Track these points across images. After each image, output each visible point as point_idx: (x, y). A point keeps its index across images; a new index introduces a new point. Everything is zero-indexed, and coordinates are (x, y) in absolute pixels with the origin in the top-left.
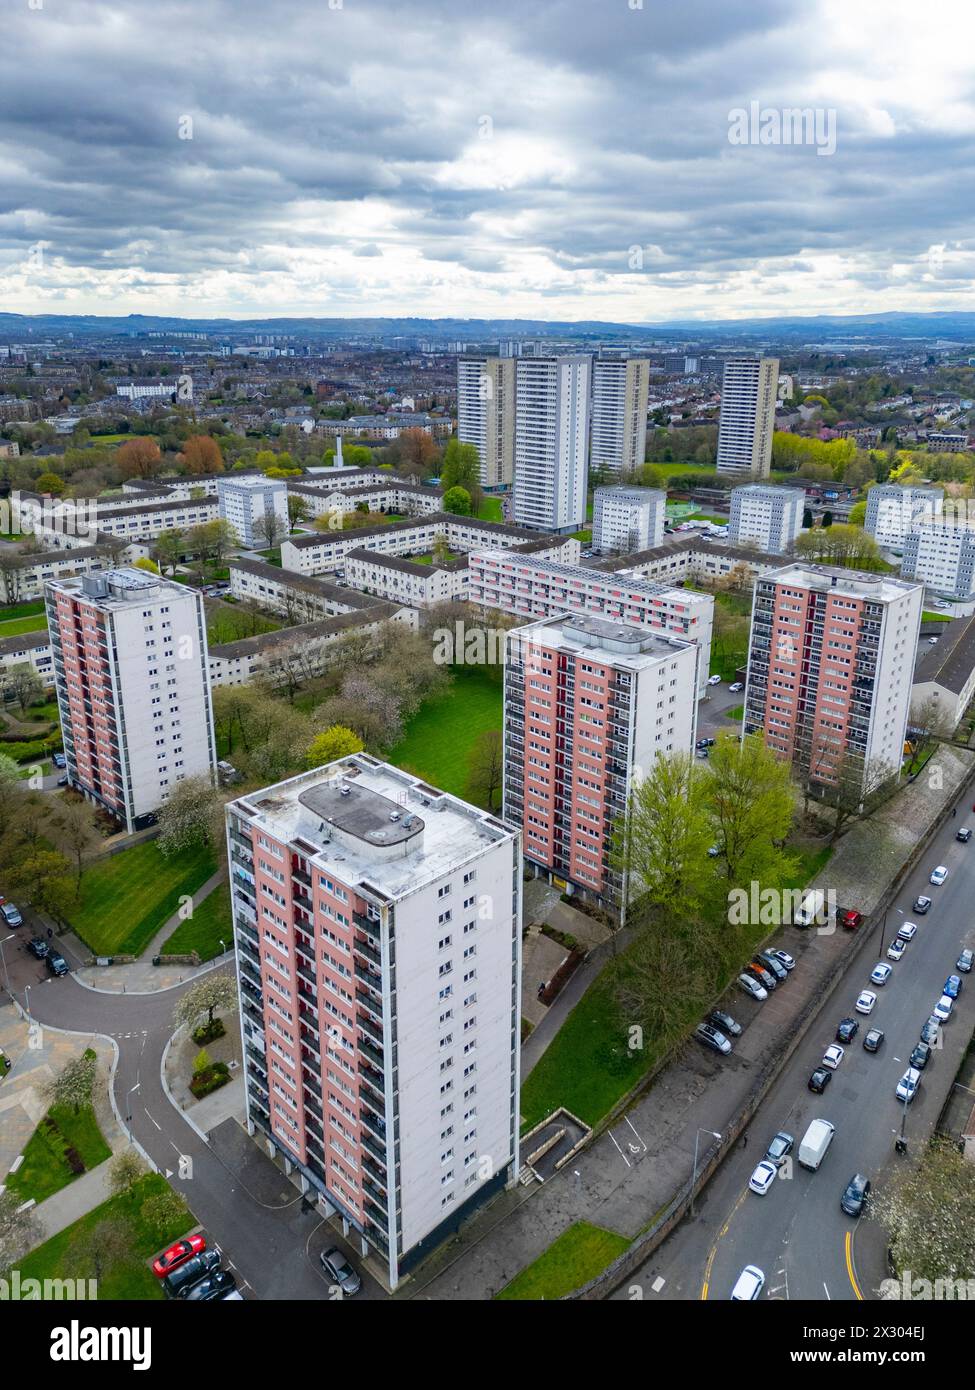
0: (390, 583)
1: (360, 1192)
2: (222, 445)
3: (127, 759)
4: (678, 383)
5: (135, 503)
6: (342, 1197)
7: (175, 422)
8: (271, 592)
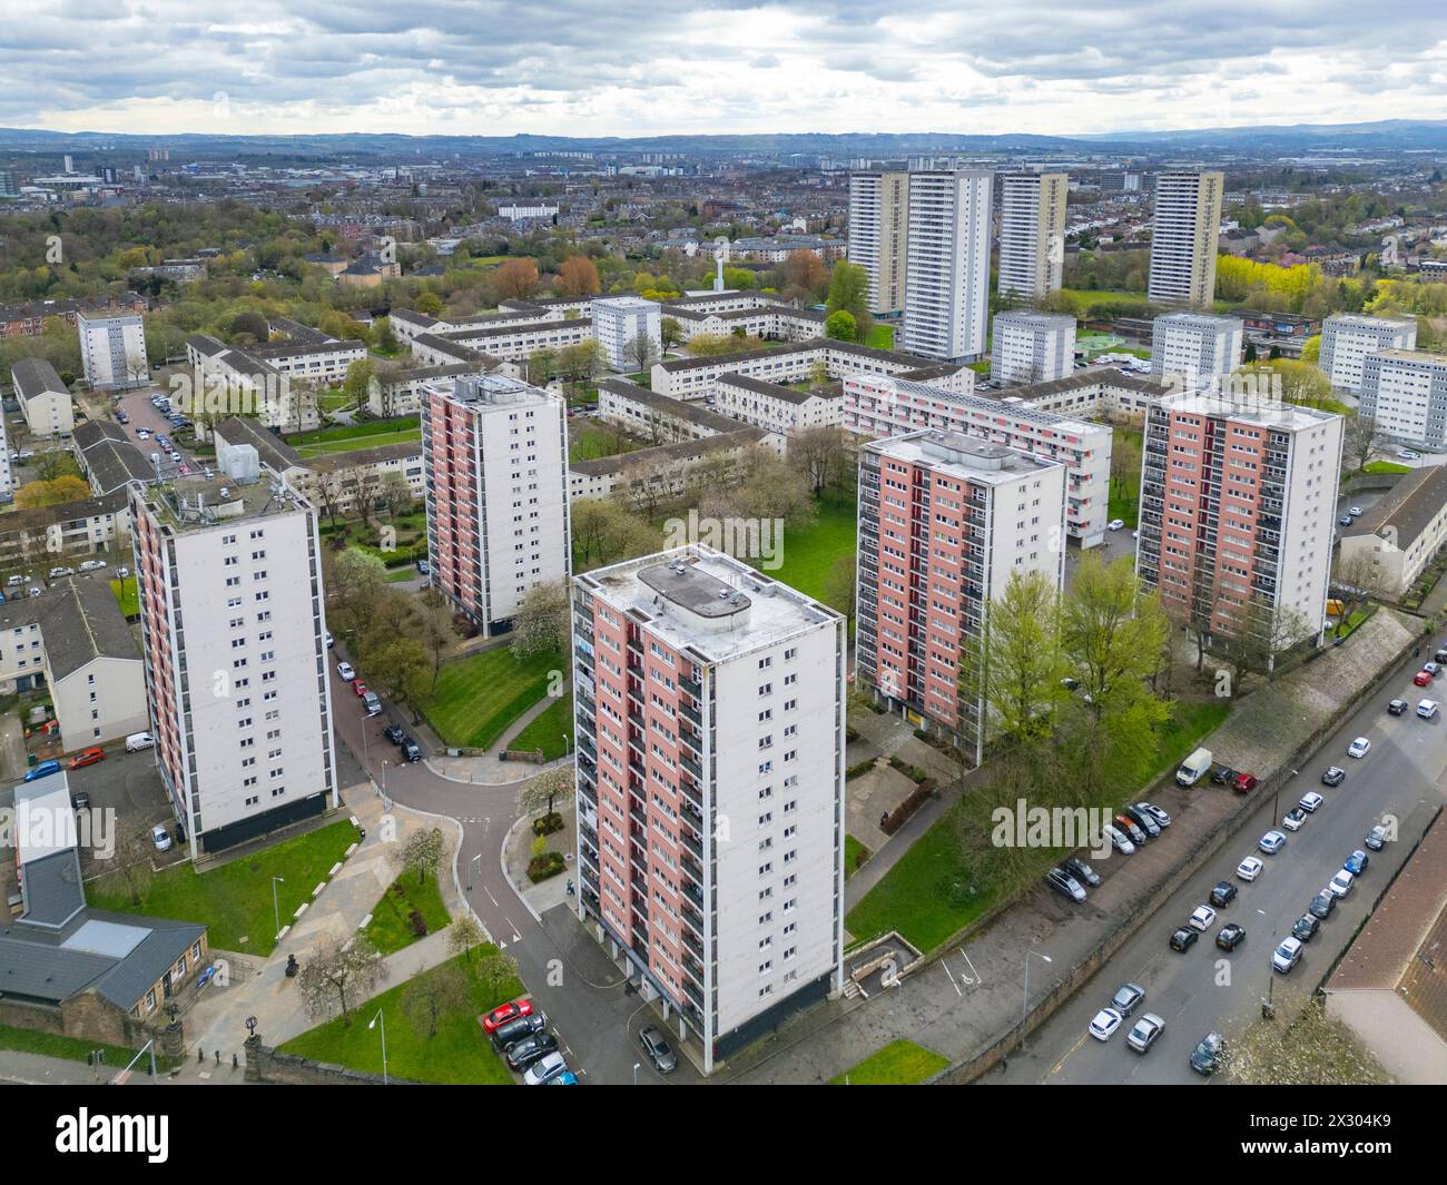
0: (761, 409)
1: (678, 969)
2: (600, 268)
3: (487, 562)
4: (1110, 202)
5: (510, 323)
6: (664, 977)
7: (554, 244)
8: (638, 414)
